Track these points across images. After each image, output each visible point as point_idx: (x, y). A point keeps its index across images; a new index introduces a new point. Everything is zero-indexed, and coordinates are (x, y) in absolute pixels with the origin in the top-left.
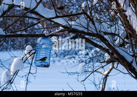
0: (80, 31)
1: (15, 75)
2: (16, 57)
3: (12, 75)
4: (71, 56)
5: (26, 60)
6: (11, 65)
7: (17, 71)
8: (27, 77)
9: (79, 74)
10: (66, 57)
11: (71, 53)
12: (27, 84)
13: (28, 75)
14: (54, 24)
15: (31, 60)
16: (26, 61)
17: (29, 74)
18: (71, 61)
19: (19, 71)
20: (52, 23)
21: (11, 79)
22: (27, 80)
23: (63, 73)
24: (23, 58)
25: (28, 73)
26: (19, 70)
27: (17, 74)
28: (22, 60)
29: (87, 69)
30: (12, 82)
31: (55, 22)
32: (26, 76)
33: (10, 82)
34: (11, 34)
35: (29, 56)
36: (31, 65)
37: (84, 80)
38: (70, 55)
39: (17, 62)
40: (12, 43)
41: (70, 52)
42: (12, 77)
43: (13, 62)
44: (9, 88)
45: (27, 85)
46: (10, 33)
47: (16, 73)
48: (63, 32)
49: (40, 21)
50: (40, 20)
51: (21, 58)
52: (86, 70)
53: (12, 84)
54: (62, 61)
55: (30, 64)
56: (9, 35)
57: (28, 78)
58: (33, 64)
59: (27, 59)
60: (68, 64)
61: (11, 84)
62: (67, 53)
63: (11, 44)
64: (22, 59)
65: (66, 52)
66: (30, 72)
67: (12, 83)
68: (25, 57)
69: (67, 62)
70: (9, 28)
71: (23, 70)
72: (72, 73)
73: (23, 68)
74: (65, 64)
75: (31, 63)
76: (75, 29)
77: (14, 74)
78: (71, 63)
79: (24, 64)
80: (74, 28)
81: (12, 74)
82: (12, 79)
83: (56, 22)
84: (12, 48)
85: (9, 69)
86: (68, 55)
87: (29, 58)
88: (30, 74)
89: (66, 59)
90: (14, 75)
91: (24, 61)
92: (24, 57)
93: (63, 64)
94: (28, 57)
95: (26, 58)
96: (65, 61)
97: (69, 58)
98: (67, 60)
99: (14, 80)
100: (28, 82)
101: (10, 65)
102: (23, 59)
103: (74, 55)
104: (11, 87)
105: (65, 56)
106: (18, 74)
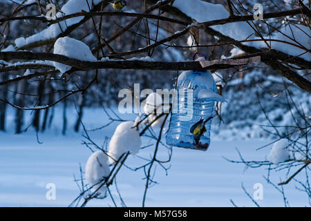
0: (291, 56)
1: (119, 164)
2: (122, 121)
3: (111, 165)
4: (243, 122)
5: (147, 128)
6: (110, 139)
7: (123, 155)
8: (147, 171)
9: (272, 166)
10: (232, 125)
11: (242, 116)
12: (147, 187)
13: (149, 165)
14: (219, 41)
15: (160, 129)
16: (147, 132)
17: (152, 162)
18: (243, 133)
19: (129, 156)
20: (216, 37)
21: (107, 175)
22: (148, 177)
23: (233, 162)
24: (138, 124)
25: (151, 160)
26: (129, 153)
27: (122, 163)
28: (138, 129)
29: (291, 153)
30: (112, 181)
31: (223, 36)
32: (144, 166)
33: (106, 181)
34: (112, 60)
35: (154, 118)
36: (159, 140)
37: (285, 181)
38: (242, 119)
39: (125, 133)
40: (113, 90)
41: (242, 113)
42: (111, 168)
43: (116, 133)
44: (102, 195)
45: (148, 189)
46: (110, 57)
47: (121, 160)
48: (247, 60)
49: (189, 28)
50: (189, 26)
51: (135, 124)
52: (289, 156)
53: (110, 187)
54: (222, 133)
55: (154, 138)
56: (107, 61)
57: (149, 172)
58: (163, 140)
59: (150, 125)
60: (235, 139)
61: (108, 185)
62: (233, 115)
63: (111, 93)
64: (137, 126)
65: (231, 112)
66: (154, 159)
67: (111, 183)
68: (144, 121)
69: (234, 134)
70: (106, 47)
71: (138, 152)
72: (256, 163)
73: (138, 147)
74: (231, 139)
75: (157, 137)
76: (280, 52)
77: (117, 162)
78: (243, 139)
79: (142, 137)
80: (277, 49)
81: (111, 161)
82: (110, 175)
83: (226, 35)
84: (113, 102)
85: (105, 149)
86: (235, 119)
87: (152, 125)
88: (155, 163)
89: (231, 128)
90: (116, 165)
91: (141, 130)
92: (142, 121)
93: (225, 138)
94: (151, 120)
95: (145, 124)
96: (228, 132)
97: (237, 127)
98: (235, 130)
99: (114, 176)
100: (149, 181)
101: (107, 138)
102: (140, 126)
103: (250, 121)
104: (108, 192)
105: (229, 122)
106: (125, 163)
